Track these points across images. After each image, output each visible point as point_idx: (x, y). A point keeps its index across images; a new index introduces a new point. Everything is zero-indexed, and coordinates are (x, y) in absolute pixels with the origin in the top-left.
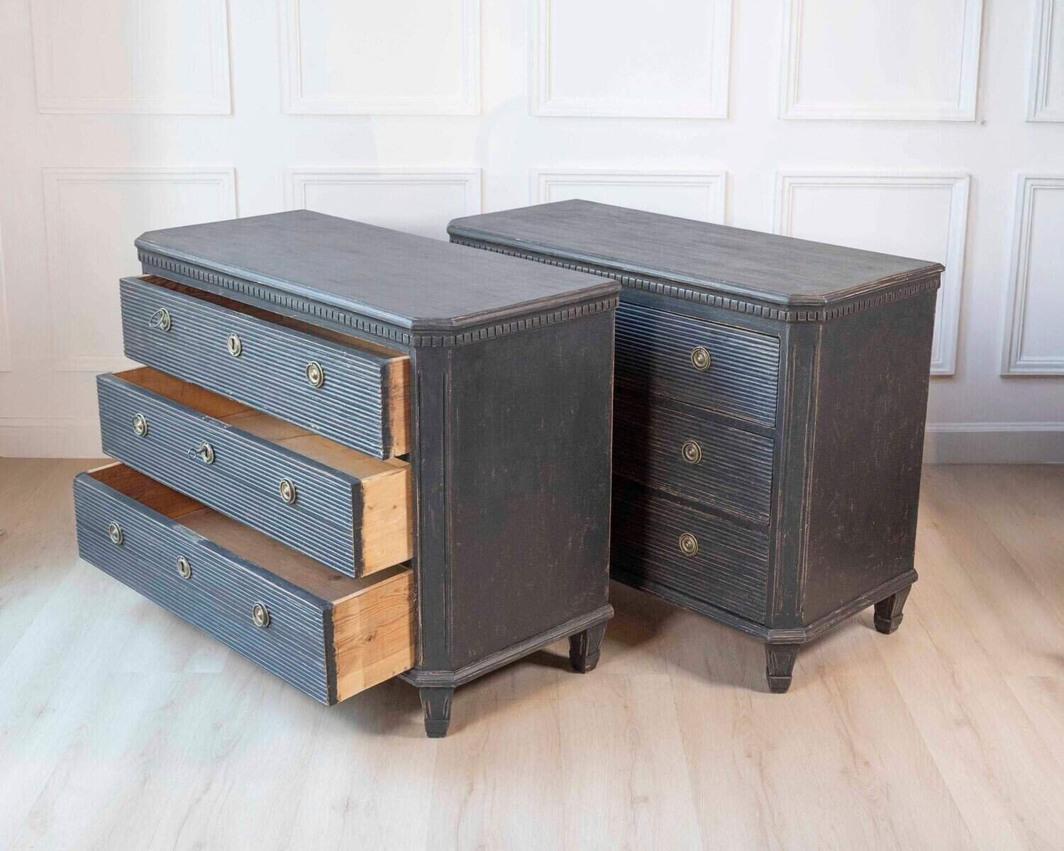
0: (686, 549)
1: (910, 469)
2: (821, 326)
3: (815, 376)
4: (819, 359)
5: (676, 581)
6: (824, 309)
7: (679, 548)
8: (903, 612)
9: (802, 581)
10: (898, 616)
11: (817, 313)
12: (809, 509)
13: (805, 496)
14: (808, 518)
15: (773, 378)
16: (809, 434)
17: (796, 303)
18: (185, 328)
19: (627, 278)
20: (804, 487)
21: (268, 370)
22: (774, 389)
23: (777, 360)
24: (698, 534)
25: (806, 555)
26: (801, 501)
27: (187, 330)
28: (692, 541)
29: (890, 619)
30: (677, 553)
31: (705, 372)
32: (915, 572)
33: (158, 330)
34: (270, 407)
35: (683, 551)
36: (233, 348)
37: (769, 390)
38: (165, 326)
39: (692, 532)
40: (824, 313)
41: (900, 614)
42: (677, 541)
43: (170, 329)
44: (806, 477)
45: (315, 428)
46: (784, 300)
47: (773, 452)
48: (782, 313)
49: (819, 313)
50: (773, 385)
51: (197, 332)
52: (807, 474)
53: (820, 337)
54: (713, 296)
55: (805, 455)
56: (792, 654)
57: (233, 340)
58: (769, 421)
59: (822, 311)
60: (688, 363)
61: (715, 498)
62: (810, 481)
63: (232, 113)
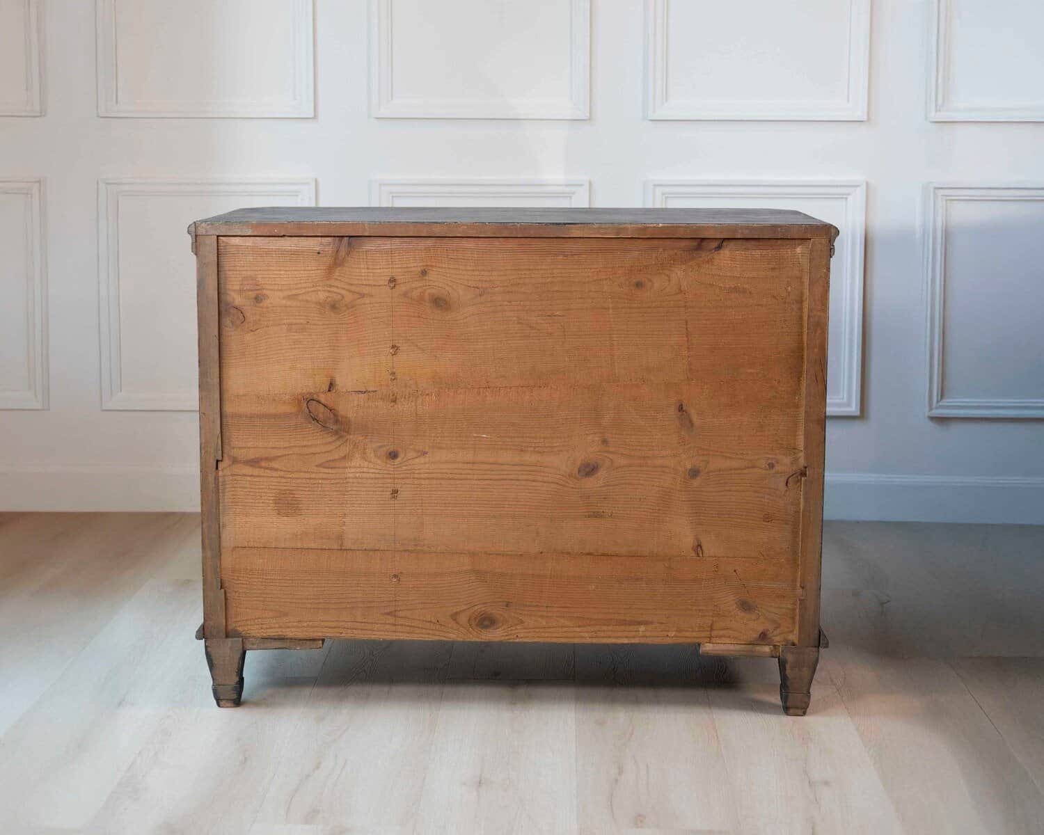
63: (315, 117)
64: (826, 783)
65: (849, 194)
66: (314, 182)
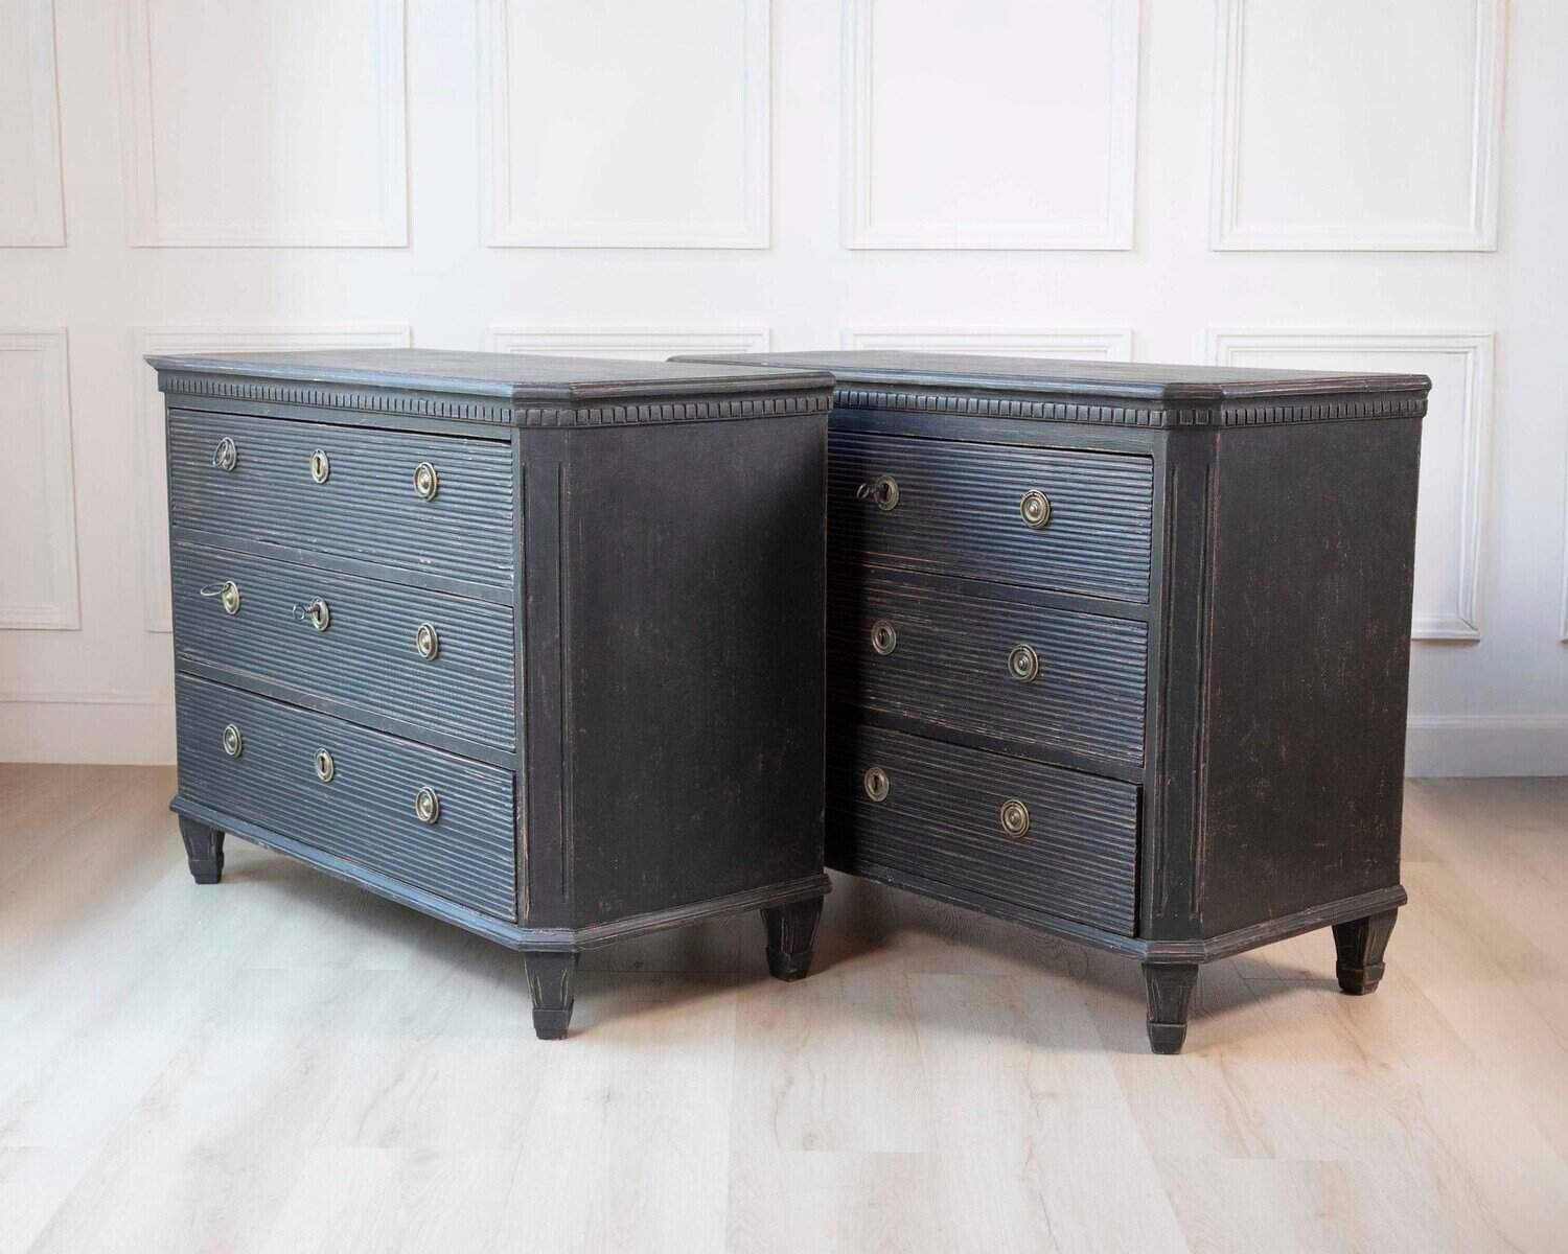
0: (1011, 827)
2: (1219, 435)
4: (1217, 490)
5: (999, 884)
6: (1222, 407)
7: (1001, 827)
9: (1199, 859)
10: (1376, 964)
11: (1210, 412)
12: (1205, 737)
13: (1200, 718)
14: (1204, 752)
15: (1143, 522)
17: (1177, 394)
18: (256, 459)
19: (924, 398)
20: (1196, 701)
21: (364, 493)
22: (1145, 541)
23: (1149, 492)
24: (1030, 799)
25: (1203, 815)
26: (1193, 723)
27: (258, 462)
28: (1021, 812)
29: (1362, 967)
30: (999, 835)
31: (1041, 529)
32: (1403, 890)
33: (220, 472)
34: (365, 548)
35: (1008, 832)
36: (318, 472)
37: (1137, 544)
38: (229, 463)
39: (1022, 798)
40: (1222, 413)
41: (1379, 961)
42: (997, 816)
43: (235, 467)
44: (1201, 684)
45: (426, 564)
46: (1157, 393)
47: (1146, 644)
48: (1155, 414)
49: (1214, 412)
50: (1144, 534)
51: (272, 461)
52: (1202, 678)
53: (1218, 451)
56: (1184, 984)
57: (319, 459)
58: (1139, 594)
59: (1218, 408)
60: (1016, 520)
61: (1060, 734)
62: (1206, 689)
63: (409, 245)
66: (407, 333)
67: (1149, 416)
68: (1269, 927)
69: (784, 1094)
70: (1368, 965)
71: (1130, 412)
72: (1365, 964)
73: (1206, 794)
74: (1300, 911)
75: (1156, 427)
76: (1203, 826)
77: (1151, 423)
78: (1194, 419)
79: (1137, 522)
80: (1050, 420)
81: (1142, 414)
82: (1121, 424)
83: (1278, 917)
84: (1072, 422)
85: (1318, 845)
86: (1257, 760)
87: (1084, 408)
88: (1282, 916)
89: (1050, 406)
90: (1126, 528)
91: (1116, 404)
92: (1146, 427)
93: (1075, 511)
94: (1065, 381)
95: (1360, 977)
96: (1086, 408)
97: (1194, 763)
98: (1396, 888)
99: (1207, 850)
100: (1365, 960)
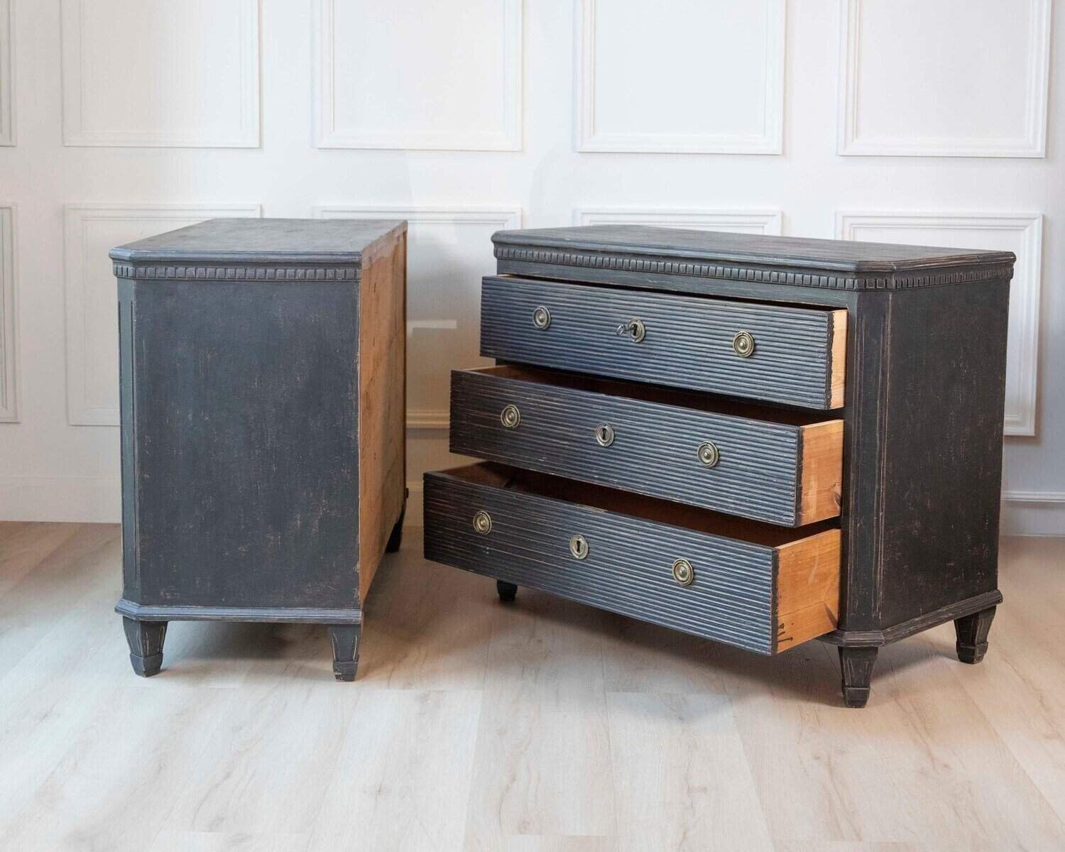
1: (989, 473)
2: (891, 295)
3: (885, 349)
4: (889, 330)
6: (893, 276)
8: (988, 640)
9: (878, 576)
10: (983, 643)
11: (886, 281)
12: (883, 494)
13: (879, 481)
14: (882, 505)
16: (881, 413)
17: (864, 269)
20: (877, 471)
25: (882, 547)
29: (974, 645)
31: (748, 358)
32: (999, 593)
40: (894, 281)
41: (984, 641)
44: (880, 459)
46: (851, 267)
48: (849, 281)
49: (888, 279)
52: (880, 456)
53: (890, 306)
54: (776, 273)
55: (878, 435)
56: (869, 661)
59: (891, 278)
60: (731, 351)
62: (884, 463)
63: (261, 147)
64: (705, 789)
65: (765, 224)
66: (259, 209)
67: (845, 282)
68: (920, 620)
69: (508, 788)
70: (978, 644)
71: (832, 279)
72: (976, 643)
73: (883, 533)
74: (939, 609)
75: (849, 290)
76: (881, 555)
77: (846, 287)
78: (876, 285)
79: (816, 354)
80: (775, 283)
81: (840, 281)
82: (825, 287)
83: (925, 614)
84: (790, 285)
85: (949, 564)
86: (913, 509)
87: (799, 276)
88: (927, 613)
89: (775, 274)
90: (809, 359)
91: (822, 273)
92: (843, 289)
93: (772, 346)
94: (785, 257)
95: (973, 652)
96: (800, 276)
97: (875, 513)
98: (995, 591)
99: (883, 571)
100: (976, 640)
